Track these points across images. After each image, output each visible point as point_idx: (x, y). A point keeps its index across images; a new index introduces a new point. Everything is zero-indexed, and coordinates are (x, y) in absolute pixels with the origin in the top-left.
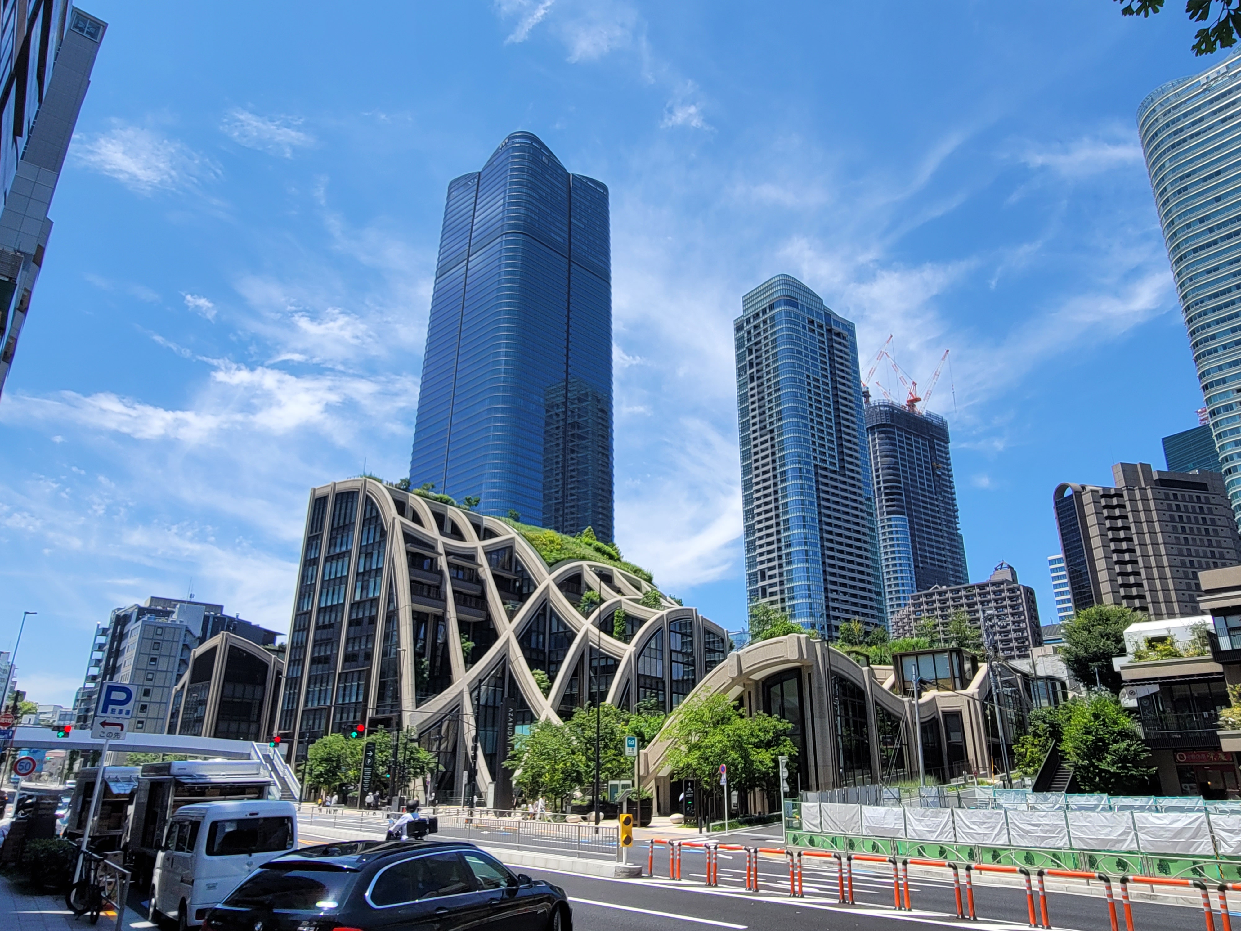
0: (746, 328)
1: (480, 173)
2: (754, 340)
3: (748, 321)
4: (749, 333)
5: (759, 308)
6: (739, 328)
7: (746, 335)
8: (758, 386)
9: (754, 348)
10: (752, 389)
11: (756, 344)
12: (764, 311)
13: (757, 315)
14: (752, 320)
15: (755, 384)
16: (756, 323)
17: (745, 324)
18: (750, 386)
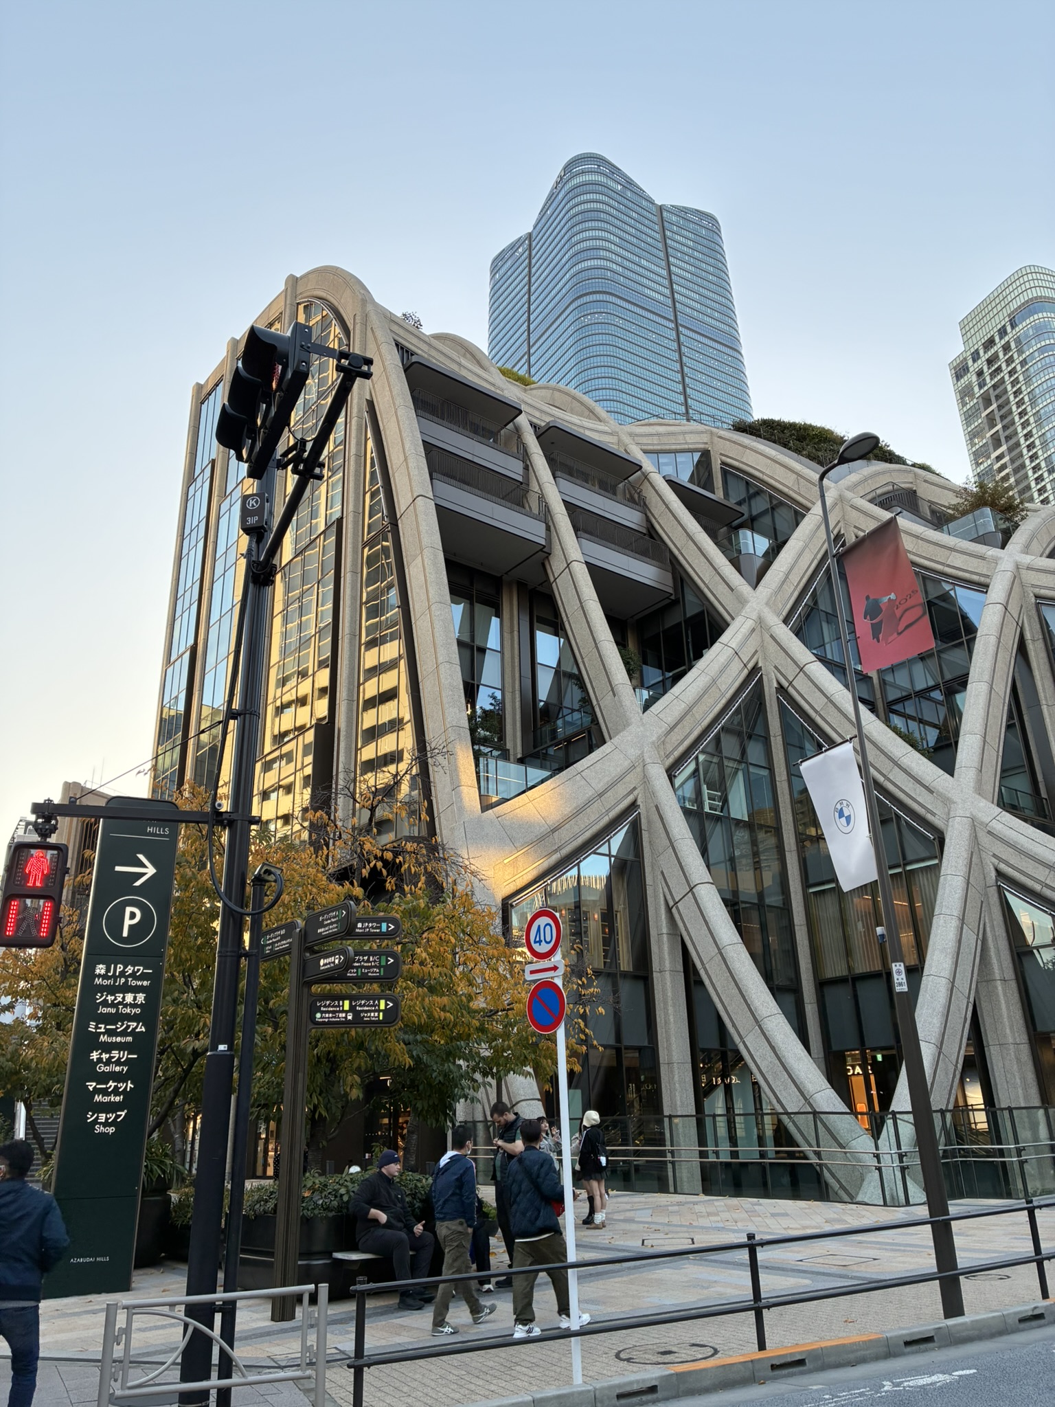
0: (973, 367)
1: (530, 235)
2: (990, 383)
3: (976, 356)
4: (980, 373)
5: (991, 329)
6: (960, 371)
7: (974, 378)
8: (1010, 450)
9: (992, 394)
10: (999, 458)
11: (995, 387)
12: (1002, 332)
13: (990, 343)
14: (981, 352)
15: (1004, 448)
16: (990, 354)
17: (970, 362)
18: (994, 455)
